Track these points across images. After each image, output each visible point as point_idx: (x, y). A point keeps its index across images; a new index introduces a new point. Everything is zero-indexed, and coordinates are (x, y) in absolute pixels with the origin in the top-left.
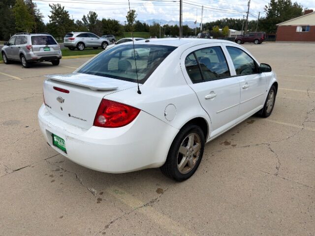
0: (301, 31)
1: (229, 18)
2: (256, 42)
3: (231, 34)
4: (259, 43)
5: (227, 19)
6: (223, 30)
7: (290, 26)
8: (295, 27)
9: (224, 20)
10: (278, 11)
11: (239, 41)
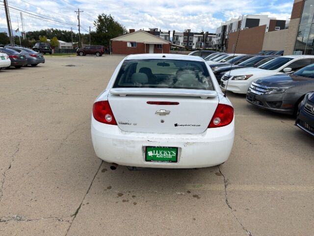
0: (131, 46)
1: (54, 29)
2: (98, 54)
3: (61, 45)
4: (100, 55)
5: (52, 29)
6: (51, 41)
7: (121, 41)
8: (125, 43)
9: (49, 31)
10: (105, 27)
11: (81, 54)
